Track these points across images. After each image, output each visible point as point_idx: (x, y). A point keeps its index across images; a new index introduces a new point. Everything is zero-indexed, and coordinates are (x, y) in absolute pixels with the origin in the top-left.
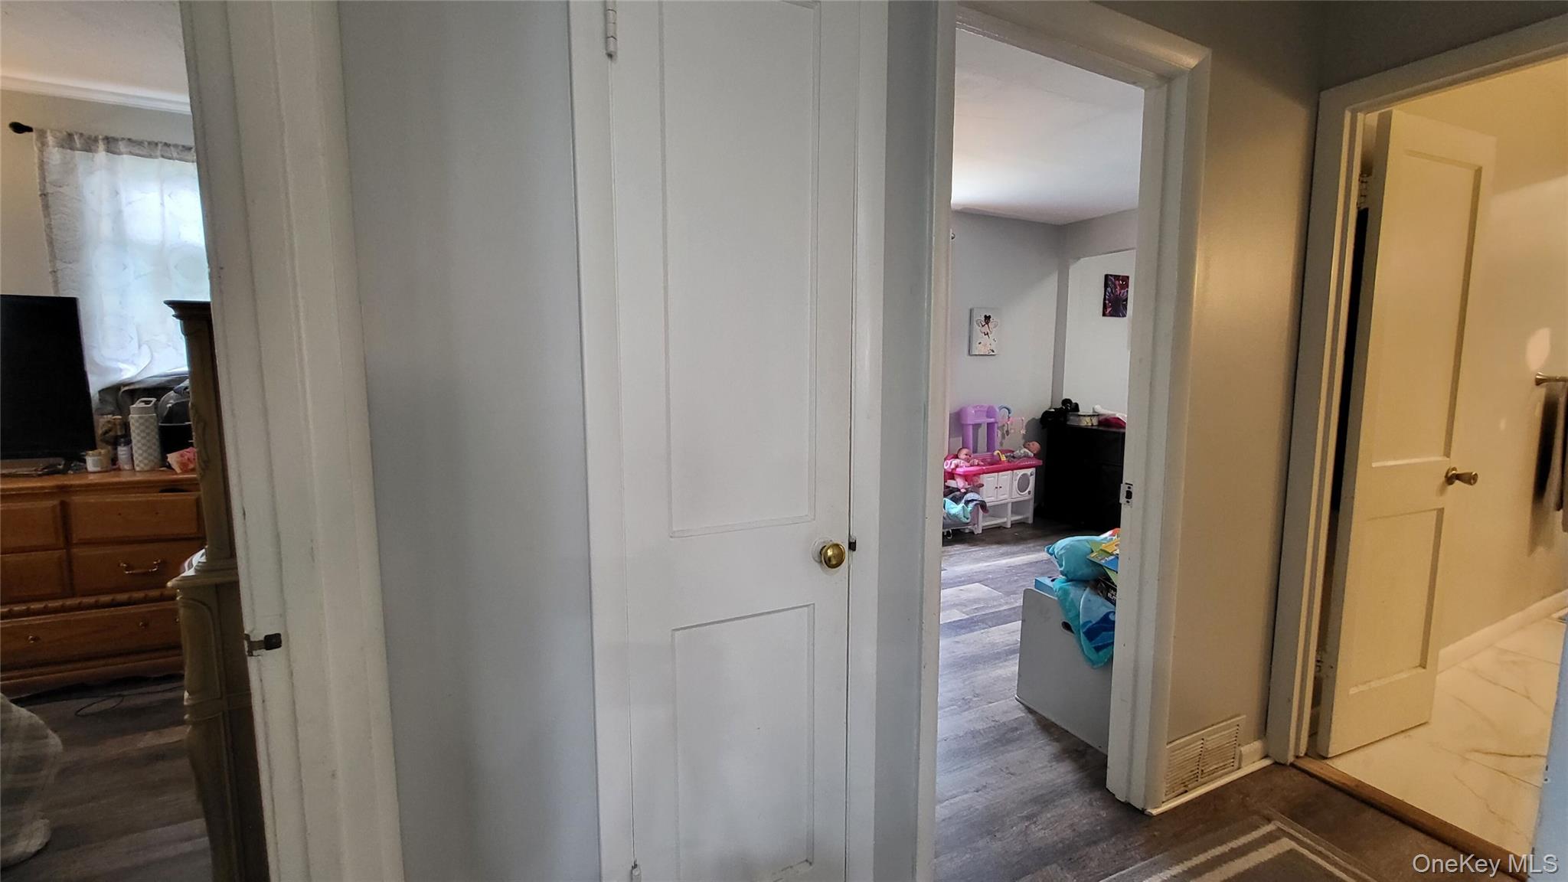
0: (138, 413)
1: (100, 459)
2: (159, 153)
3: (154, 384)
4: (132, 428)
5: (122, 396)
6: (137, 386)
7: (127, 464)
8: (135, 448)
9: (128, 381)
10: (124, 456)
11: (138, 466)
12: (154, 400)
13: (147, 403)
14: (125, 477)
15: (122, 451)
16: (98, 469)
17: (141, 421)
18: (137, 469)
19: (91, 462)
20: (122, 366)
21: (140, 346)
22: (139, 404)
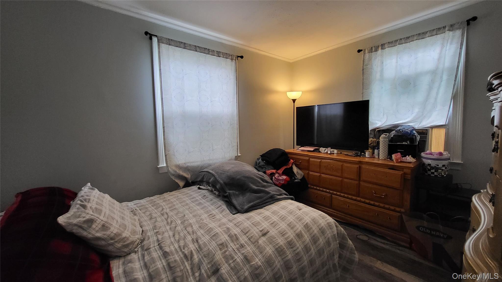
0: (383, 139)
1: (369, 153)
2: (398, 43)
3: (386, 128)
4: (381, 144)
5: (376, 132)
6: (381, 129)
7: (377, 156)
8: (380, 151)
9: (379, 127)
10: (376, 153)
11: (381, 157)
12: (388, 134)
13: (386, 135)
14: (376, 161)
15: (376, 151)
16: (369, 156)
17: (384, 141)
18: (380, 158)
19: (367, 154)
20: (377, 122)
21: (383, 115)
22: (383, 136)
